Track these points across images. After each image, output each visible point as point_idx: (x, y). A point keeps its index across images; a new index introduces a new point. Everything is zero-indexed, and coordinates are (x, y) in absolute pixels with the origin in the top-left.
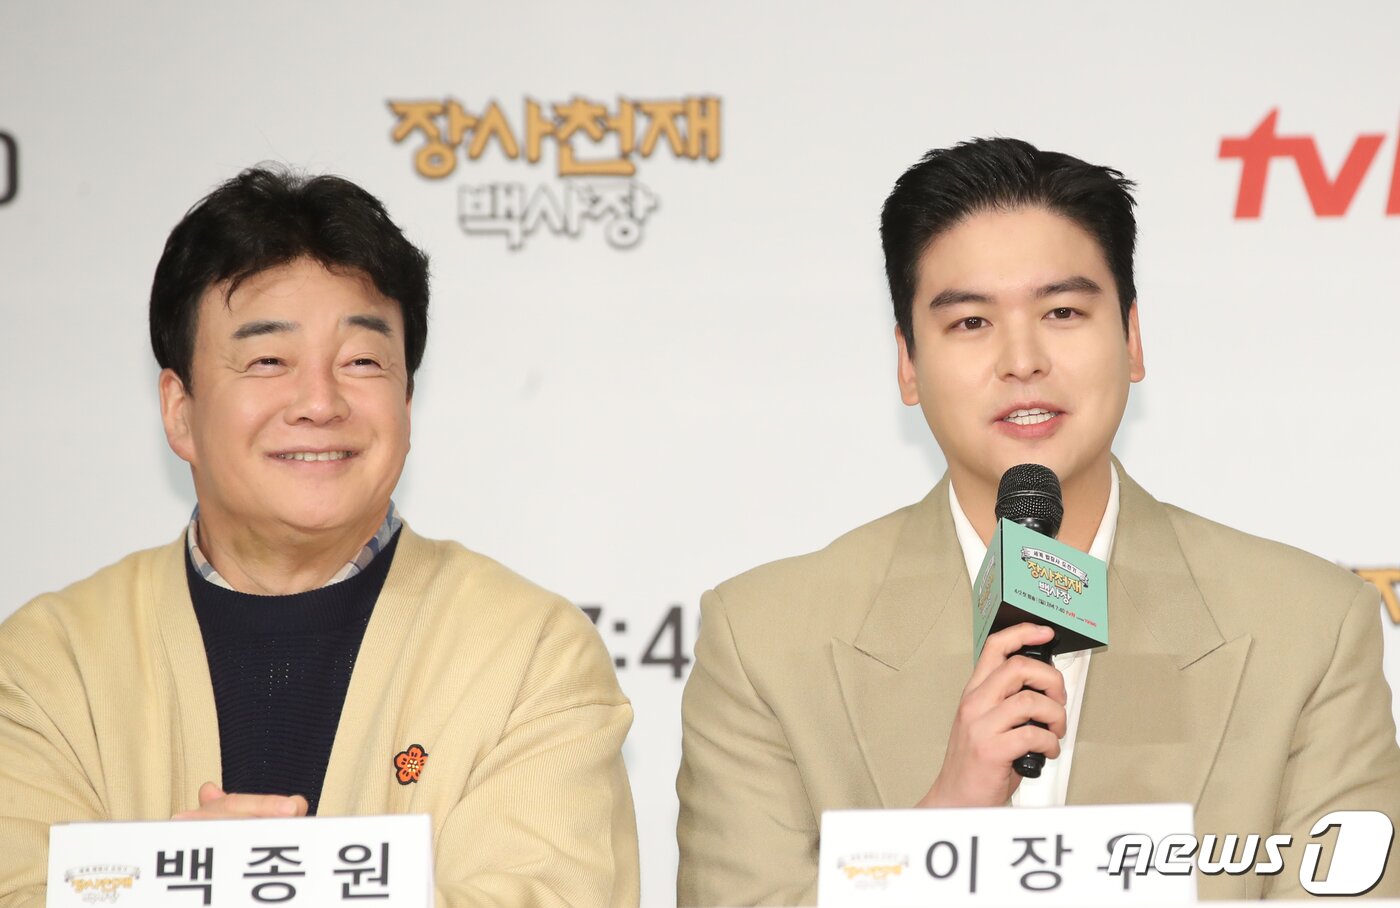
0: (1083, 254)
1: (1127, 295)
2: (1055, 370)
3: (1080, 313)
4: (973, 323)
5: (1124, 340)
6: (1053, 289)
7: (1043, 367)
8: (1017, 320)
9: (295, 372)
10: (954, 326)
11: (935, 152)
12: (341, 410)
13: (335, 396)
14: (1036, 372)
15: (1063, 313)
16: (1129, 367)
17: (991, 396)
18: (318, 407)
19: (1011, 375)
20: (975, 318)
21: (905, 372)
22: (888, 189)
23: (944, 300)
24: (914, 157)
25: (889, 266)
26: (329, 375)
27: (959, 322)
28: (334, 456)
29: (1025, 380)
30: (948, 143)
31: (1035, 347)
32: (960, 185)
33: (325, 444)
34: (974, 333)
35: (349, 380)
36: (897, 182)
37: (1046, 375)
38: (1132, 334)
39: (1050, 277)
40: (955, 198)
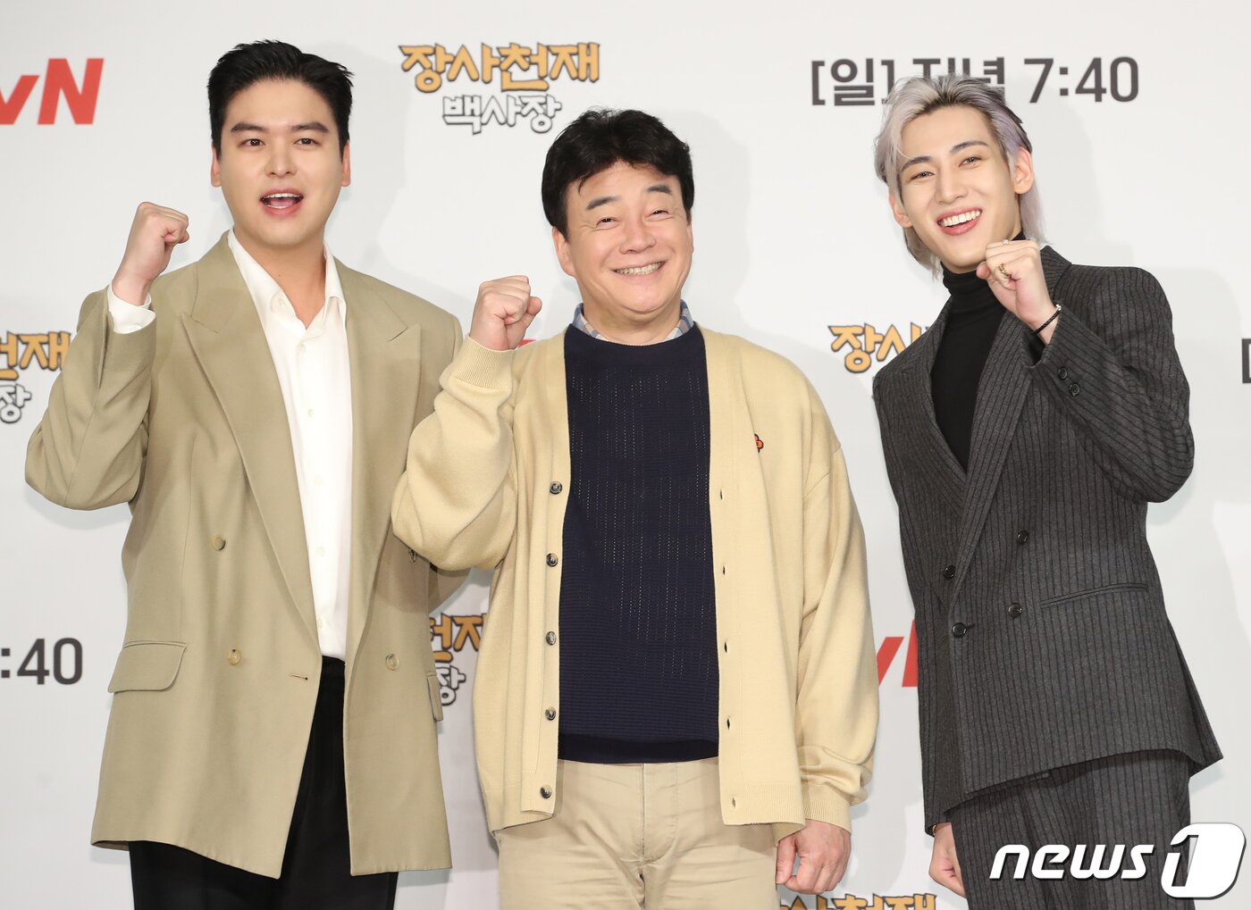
0: (320, 111)
1: (344, 137)
2: (299, 173)
3: (316, 143)
4: (255, 142)
5: (339, 161)
6: (301, 127)
7: (292, 170)
8: (279, 143)
9: (623, 224)
10: (243, 143)
11: (242, 45)
12: (650, 242)
13: (646, 235)
14: (288, 173)
15: (307, 141)
16: (341, 177)
17: (259, 184)
18: (638, 243)
19: (273, 174)
20: (255, 140)
21: (215, 167)
22: (214, 64)
23: (240, 127)
24: (230, 47)
25: (211, 109)
26: (641, 224)
27: (247, 141)
28: (650, 268)
29: (281, 177)
30: (249, 41)
31: (288, 160)
32: (254, 65)
33: (644, 262)
34: (255, 148)
35: (651, 224)
36: (219, 61)
37: (294, 174)
38: (345, 160)
39: (300, 121)
40: (250, 72)
